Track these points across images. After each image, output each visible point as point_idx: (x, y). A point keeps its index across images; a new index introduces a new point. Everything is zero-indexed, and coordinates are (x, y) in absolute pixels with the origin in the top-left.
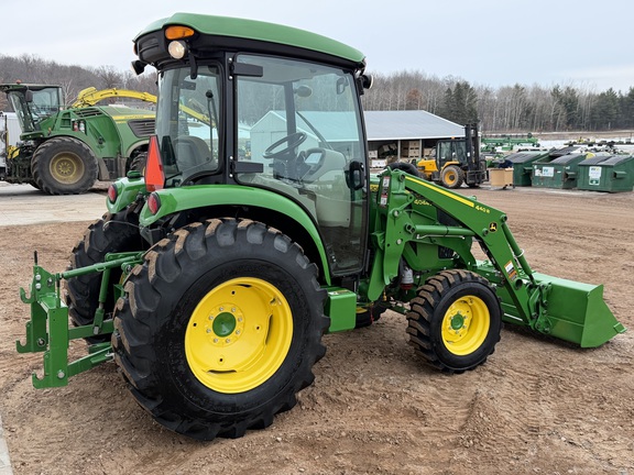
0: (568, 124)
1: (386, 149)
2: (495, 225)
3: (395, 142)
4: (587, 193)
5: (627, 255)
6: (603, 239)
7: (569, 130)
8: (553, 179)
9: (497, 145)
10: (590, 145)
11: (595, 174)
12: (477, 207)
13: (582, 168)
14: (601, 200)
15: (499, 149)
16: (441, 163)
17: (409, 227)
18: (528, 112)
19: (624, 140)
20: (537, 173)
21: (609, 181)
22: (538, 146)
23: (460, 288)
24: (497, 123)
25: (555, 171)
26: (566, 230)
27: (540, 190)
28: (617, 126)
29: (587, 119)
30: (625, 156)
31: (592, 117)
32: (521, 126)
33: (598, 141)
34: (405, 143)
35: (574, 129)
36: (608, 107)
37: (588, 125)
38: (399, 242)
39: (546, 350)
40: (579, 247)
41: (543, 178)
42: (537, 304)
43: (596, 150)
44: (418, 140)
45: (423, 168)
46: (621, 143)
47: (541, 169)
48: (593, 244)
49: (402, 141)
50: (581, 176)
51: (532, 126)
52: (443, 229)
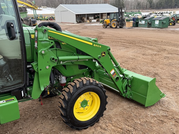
0: (150, 8)
1: (96, 16)
2: (104, 53)
3: (99, 14)
4: (154, 29)
5: (166, 52)
6: (158, 45)
7: (150, 9)
8: (144, 24)
9: (130, 14)
10: (156, 14)
11: (157, 22)
12: (94, 45)
13: (153, 21)
14: (158, 31)
15: (130, 16)
16: (111, 20)
17: (53, 59)
18: (139, 4)
19: (166, 12)
20: (140, 23)
21: (161, 25)
22: (141, 14)
23: (82, 89)
24: (130, 8)
25: (145, 22)
26: (147, 42)
27: (141, 28)
28: (164, 8)
29: (155, 6)
30: (166, 17)
31: (157, 6)
32: (137, 9)
33: (158, 12)
34: (102, 14)
35: (152, 9)
36: (162, 2)
37: (155, 8)
38: (47, 67)
39: (130, 108)
40: (150, 49)
41: (142, 24)
42: (127, 86)
43: (158, 15)
44: (106, 13)
45: (106, 22)
46: (165, 13)
47: (141, 22)
48: (155, 48)
49: (101, 13)
50: (153, 23)
51: (140, 8)
52: (76, 57)
